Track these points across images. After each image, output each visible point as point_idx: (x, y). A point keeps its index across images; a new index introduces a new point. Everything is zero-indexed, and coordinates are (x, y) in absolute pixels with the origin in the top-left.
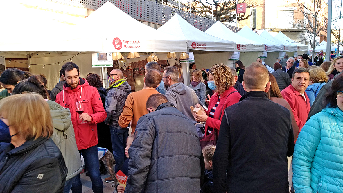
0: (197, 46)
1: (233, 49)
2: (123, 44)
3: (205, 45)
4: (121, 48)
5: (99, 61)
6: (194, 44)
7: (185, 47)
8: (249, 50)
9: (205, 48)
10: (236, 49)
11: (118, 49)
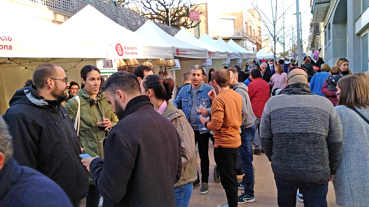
0: (181, 53)
1: (206, 56)
2: (124, 50)
3: (186, 52)
4: (123, 54)
5: (104, 69)
6: (178, 51)
7: (171, 54)
8: (217, 57)
9: (186, 54)
10: (208, 56)
11: (121, 55)
